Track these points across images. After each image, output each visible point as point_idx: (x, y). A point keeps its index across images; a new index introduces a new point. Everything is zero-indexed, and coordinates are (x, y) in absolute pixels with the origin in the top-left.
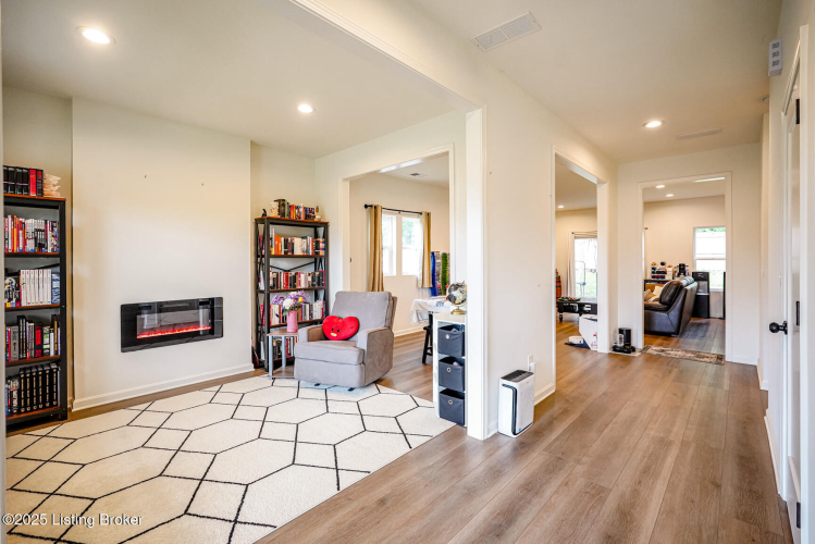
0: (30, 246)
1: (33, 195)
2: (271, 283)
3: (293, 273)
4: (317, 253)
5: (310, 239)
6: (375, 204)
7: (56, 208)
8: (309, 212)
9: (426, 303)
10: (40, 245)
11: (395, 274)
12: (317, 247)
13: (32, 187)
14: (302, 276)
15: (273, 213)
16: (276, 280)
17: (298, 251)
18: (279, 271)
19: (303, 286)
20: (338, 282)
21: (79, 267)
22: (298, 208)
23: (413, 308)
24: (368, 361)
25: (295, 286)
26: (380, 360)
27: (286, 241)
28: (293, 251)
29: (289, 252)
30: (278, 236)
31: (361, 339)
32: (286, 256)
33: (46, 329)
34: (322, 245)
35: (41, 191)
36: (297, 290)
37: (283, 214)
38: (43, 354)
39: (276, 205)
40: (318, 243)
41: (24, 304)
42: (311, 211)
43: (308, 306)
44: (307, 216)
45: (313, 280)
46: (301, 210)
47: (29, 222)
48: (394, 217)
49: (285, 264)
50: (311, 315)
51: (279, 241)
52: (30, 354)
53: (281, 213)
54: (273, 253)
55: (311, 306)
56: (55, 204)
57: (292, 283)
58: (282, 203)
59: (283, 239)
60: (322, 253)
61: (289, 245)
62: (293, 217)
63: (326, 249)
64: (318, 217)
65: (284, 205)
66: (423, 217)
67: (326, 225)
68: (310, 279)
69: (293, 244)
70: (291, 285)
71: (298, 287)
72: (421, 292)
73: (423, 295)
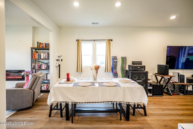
2: (33, 67)
3: (40, 64)
5: (46, 53)
12: (49, 56)
14: (43, 65)
17: (42, 57)
22: (42, 44)
27: (38, 54)
28: (40, 57)
32: (38, 59)
44: (46, 46)
46: (44, 44)
48: (92, 43)
50: (47, 78)
51: (36, 54)
53: (38, 46)
54: (33, 58)
55: (47, 75)
58: (38, 43)
62: (41, 47)
68: (46, 66)
69: (40, 55)
70: (39, 68)
71: (42, 69)
72: (107, 74)
73: (108, 76)
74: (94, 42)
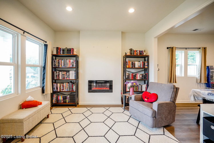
0: (71, 66)
1: (72, 54)
2: (127, 77)
3: (135, 74)
4: (145, 67)
5: (141, 62)
6: (172, 47)
7: (75, 57)
8: (141, 52)
9: (200, 92)
10: (73, 66)
11: (183, 75)
12: (144, 65)
13: (71, 53)
14: (138, 75)
15: (128, 54)
16: (129, 76)
17: (137, 66)
18: (130, 73)
19: (138, 78)
20: (152, 79)
21: (80, 71)
22: (137, 51)
23: (191, 93)
24: (157, 117)
25: (135, 79)
26: (166, 118)
27: (132, 63)
28: (135, 66)
29: (133, 67)
30: (129, 61)
31: (155, 105)
32: (132, 68)
33: (74, 85)
34: (146, 64)
35: (73, 53)
36: (136, 80)
37: (131, 54)
38: (73, 90)
39: (129, 51)
40: (144, 63)
41: (70, 79)
42: (142, 52)
43: (140, 86)
44: (140, 54)
45: (142, 77)
46: (138, 52)
47: (71, 60)
48: (183, 51)
49: (133, 71)
50: (141, 89)
51: (130, 63)
52: (71, 90)
53: (131, 53)
54: (127, 67)
55: (141, 86)
56: (75, 56)
57: (134, 77)
58: (131, 50)
59: (131, 62)
60: (146, 67)
61: (133, 64)
62: (135, 54)
63: (148, 65)
64: (145, 54)
65: (132, 51)
66: (201, 50)
67: (148, 56)
68: (141, 76)
69: (135, 64)
70: (134, 78)
71: (136, 79)
72: (199, 85)
73: (200, 87)
74: (186, 50)
